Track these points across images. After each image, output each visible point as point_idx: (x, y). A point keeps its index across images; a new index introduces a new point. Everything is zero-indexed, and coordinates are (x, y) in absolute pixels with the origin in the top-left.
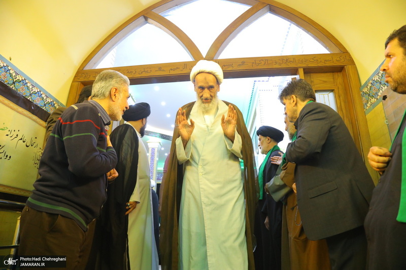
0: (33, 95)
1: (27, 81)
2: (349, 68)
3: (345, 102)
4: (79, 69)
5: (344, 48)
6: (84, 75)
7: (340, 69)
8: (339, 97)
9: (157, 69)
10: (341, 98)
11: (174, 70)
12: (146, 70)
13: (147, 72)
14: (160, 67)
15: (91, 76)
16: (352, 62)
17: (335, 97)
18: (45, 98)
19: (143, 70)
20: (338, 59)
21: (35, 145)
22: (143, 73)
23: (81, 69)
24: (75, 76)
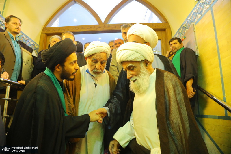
0: (26, 41)
1: (23, 35)
2: (167, 30)
3: (165, 45)
4: (44, 27)
5: (166, 20)
6: (47, 30)
7: (164, 30)
8: (163, 43)
9: (81, 28)
10: (164, 43)
11: (89, 28)
12: (76, 28)
13: (76, 29)
14: (83, 27)
15: (50, 31)
16: (169, 27)
17: (161, 43)
18: (31, 42)
19: (75, 28)
20: (163, 25)
21: (28, 63)
22: (75, 30)
23: (45, 27)
24: (42, 31)
